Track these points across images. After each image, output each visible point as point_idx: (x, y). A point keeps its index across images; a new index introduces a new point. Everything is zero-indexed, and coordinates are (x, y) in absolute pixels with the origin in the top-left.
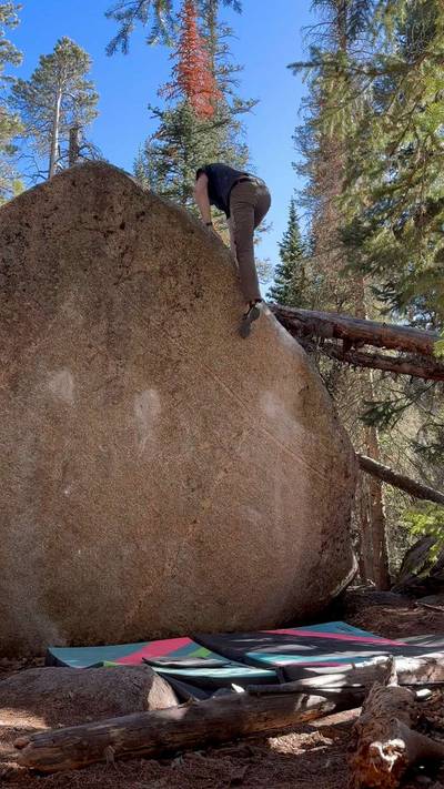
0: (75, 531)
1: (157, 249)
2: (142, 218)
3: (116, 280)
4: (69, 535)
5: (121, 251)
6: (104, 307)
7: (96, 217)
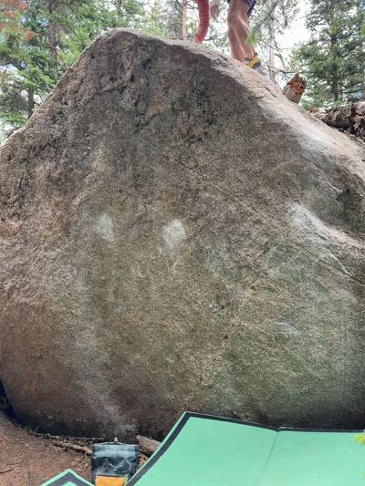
0: (130, 343)
1: (166, 89)
2: (149, 65)
3: (135, 129)
4: (125, 345)
5: (134, 101)
6: (129, 155)
7: (112, 79)
